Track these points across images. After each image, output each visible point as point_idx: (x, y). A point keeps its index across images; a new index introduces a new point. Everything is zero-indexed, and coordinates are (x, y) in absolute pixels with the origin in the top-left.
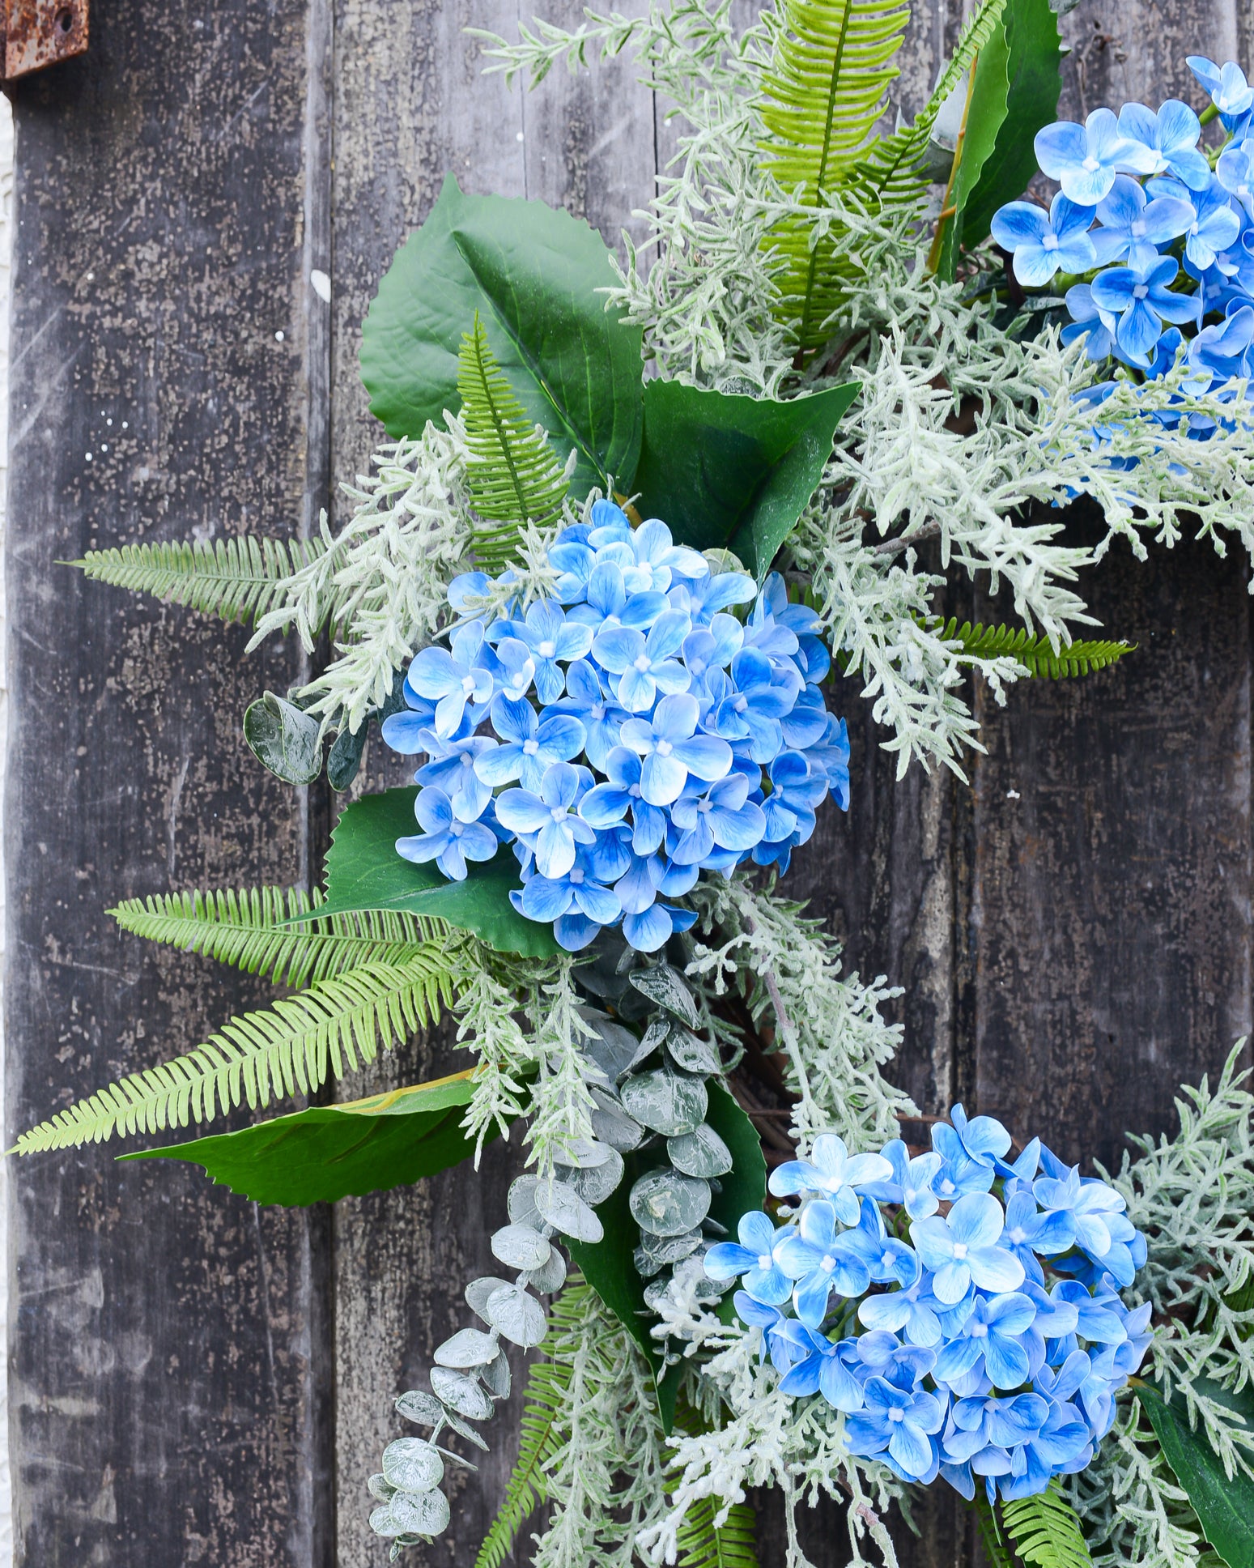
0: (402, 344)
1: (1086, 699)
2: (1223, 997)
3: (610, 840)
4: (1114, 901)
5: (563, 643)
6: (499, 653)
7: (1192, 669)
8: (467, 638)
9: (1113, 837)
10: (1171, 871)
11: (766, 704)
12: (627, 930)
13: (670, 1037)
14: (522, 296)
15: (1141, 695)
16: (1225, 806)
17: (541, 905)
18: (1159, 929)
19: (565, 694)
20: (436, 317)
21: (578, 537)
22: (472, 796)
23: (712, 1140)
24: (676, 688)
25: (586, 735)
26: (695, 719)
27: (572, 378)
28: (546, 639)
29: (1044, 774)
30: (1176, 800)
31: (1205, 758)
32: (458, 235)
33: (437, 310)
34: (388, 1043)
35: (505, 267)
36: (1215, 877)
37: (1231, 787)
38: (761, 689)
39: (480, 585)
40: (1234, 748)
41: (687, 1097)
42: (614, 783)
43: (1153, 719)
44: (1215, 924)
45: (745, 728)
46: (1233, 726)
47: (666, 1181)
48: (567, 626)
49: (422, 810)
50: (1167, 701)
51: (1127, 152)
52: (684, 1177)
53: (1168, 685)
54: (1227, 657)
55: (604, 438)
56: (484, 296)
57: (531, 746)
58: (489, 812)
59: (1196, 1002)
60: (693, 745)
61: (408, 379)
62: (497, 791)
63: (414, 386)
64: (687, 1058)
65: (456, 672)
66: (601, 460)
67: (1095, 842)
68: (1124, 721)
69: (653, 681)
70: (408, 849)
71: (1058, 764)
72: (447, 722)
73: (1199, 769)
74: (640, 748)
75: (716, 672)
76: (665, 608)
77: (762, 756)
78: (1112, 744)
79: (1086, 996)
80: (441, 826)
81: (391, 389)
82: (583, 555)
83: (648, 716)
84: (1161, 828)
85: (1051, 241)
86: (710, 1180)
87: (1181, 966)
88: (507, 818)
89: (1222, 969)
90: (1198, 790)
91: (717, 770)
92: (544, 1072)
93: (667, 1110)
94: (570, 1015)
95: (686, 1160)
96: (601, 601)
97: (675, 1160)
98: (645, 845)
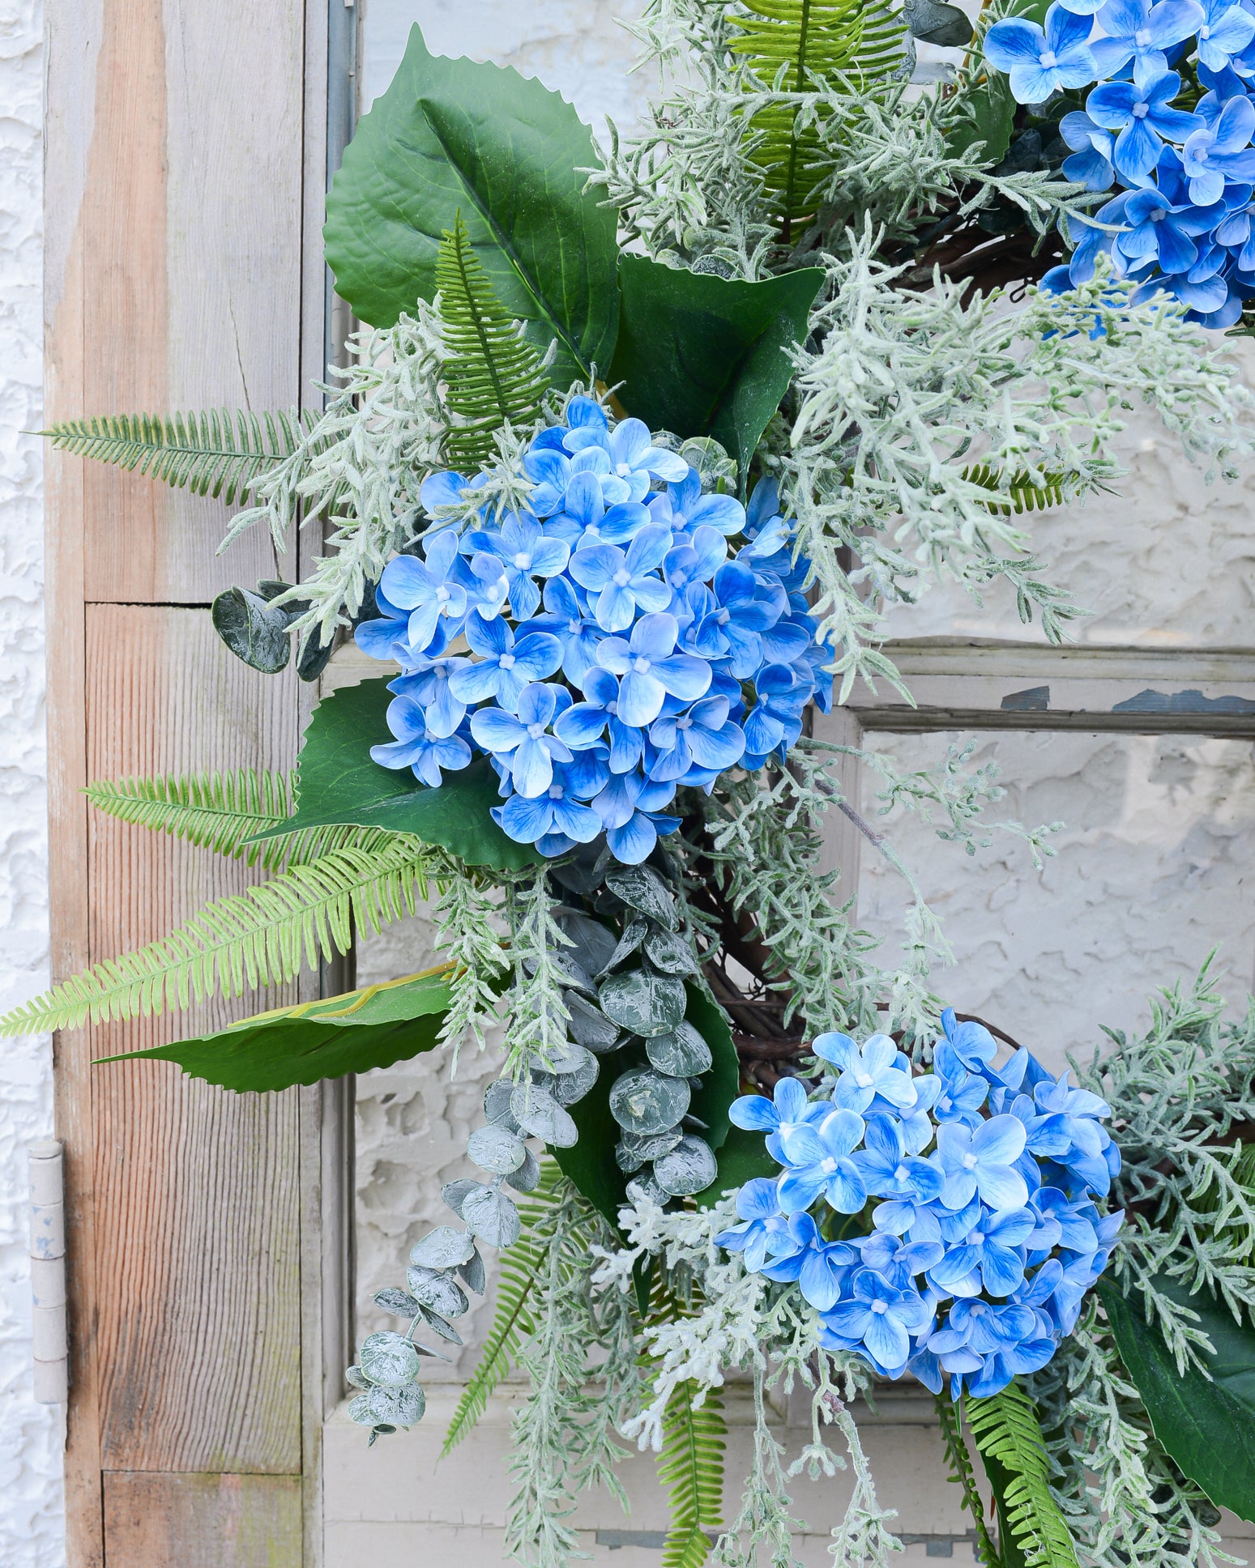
0: (367, 222)
3: (588, 761)
5: (539, 557)
6: (473, 566)
8: (441, 546)
11: (749, 618)
12: (612, 842)
13: (647, 939)
14: (493, 172)
17: (521, 824)
19: (541, 610)
20: (402, 193)
21: (552, 441)
22: (446, 710)
23: (693, 1038)
24: (655, 605)
25: (564, 650)
26: (674, 638)
27: (546, 260)
28: (522, 550)
32: (425, 105)
33: (404, 184)
35: (476, 140)
38: (743, 603)
39: (454, 483)
41: (665, 998)
42: (591, 702)
45: (725, 643)
47: (645, 1080)
48: (543, 540)
49: (394, 718)
52: (663, 1076)
55: (579, 321)
56: (453, 169)
57: (507, 661)
58: (464, 730)
60: (673, 664)
61: (374, 258)
62: (472, 709)
63: (381, 267)
64: (664, 959)
65: (429, 580)
66: (576, 344)
69: (633, 598)
70: (379, 755)
72: (419, 635)
74: (617, 667)
75: (697, 588)
76: (645, 518)
77: (741, 672)
80: (415, 734)
81: (357, 268)
82: (557, 462)
83: (625, 635)
86: (689, 1079)
88: (484, 737)
91: (695, 687)
92: (519, 975)
93: (645, 1011)
94: (546, 921)
95: (665, 1060)
96: (579, 510)
97: (654, 1061)
98: (621, 764)
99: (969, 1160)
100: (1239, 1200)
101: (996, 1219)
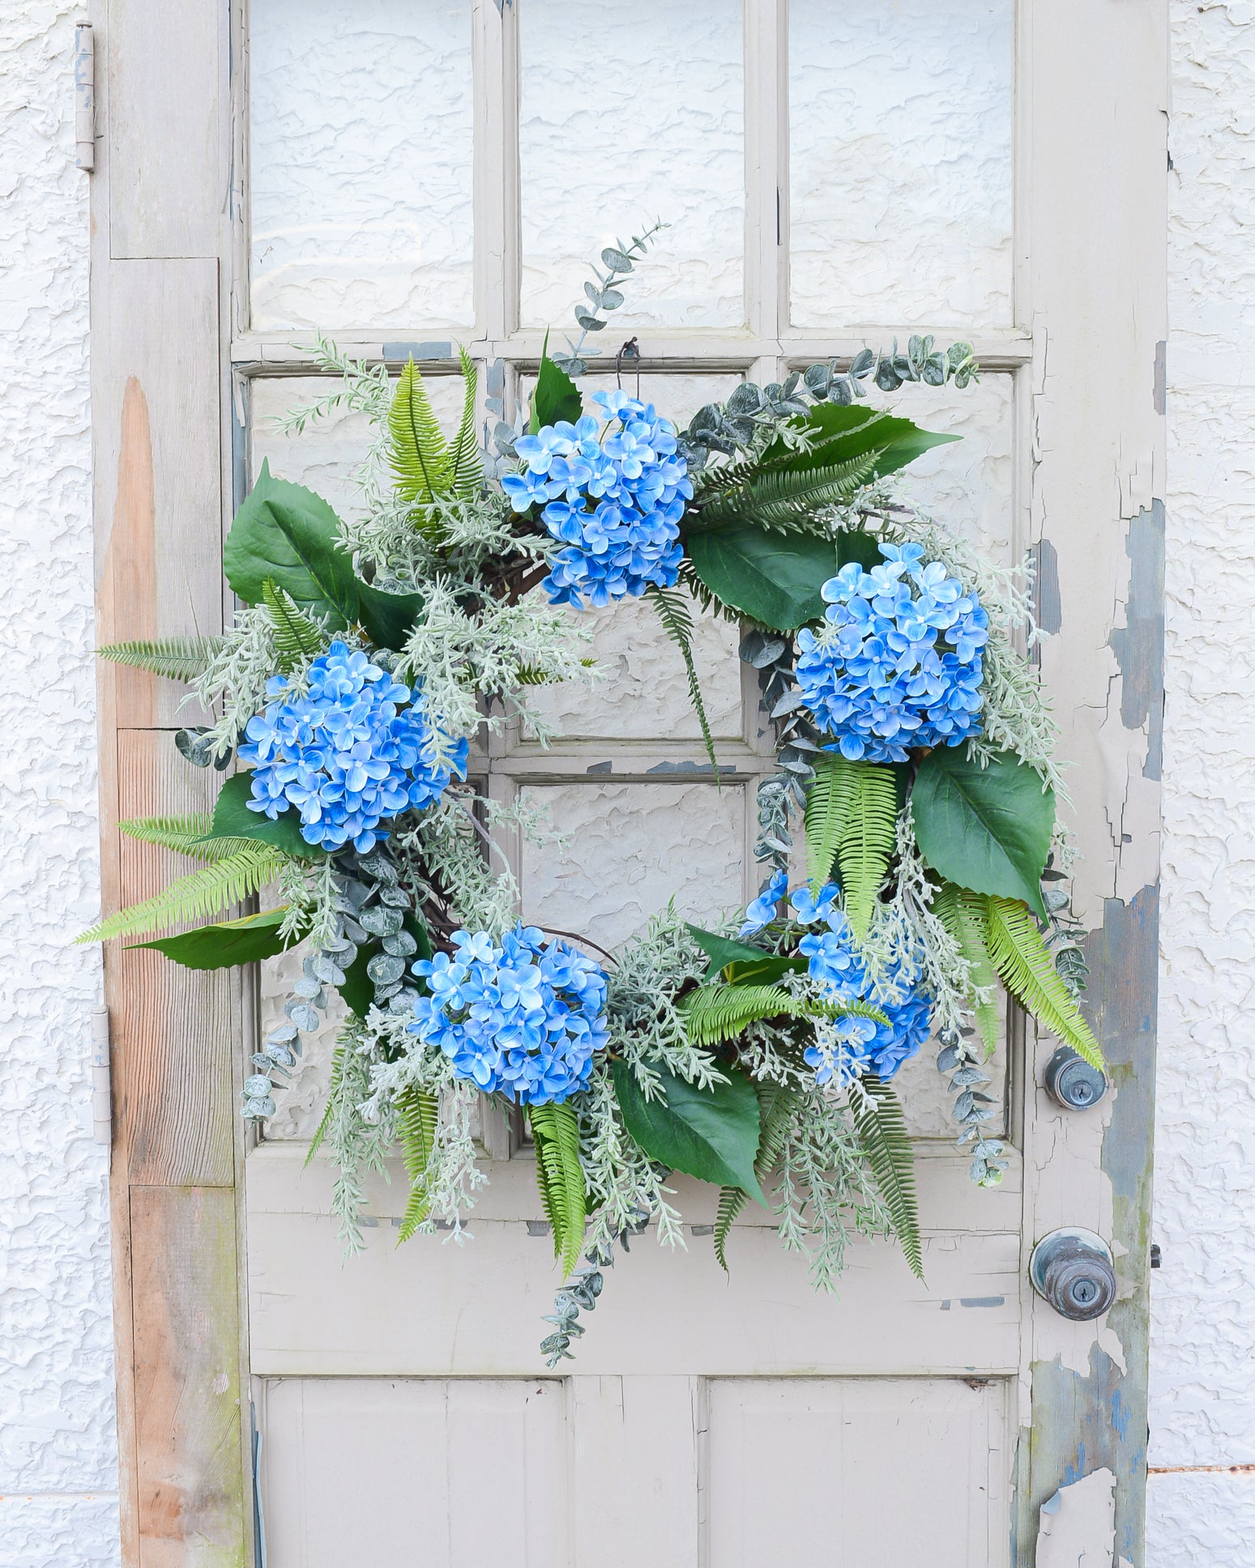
0: (243, 557)
3: (338, 807)
5: (313, 718)
6: (285, 721)
8: (272, 713)
11: (410, 741)
12: (355, 843)
13: (381, 889)
14: (299, 533)
17: (312, 836)
19: (314, 741)
20: (258, 544)
21: (322, 663)
22: (276, 786)
23: (406, 937)
24: (363, 737)
25: (325, 757)
26: (370, 752)
27: (325, 573)
28: (307, 714)
32: (267, 503)
33: (259, 539)
34: (251, 893)
35: (290, 519)
38: (405, 735)
39: (279, 683)
41: (391, 918)
42: (336, 781)
45: (397, 753)
47: (384, 958)
48: (314, 710)
49: (255, 789)
52: (393, 956)
55: (343, 600)
56: (282, 531)
57: (302, 763)
58: (283, 794)
60: (372, 763)
61: (247, 573)
62: (286, 784)
63: (250, 577)
64: (389, 899)
65: (266, 728)
66: (343, 609)
69: (352, 735)
70: (250, 805)
72: (263, 752)
74: (346, 766)
75: (382, 730)
76: (359, 700)
77: (406, 765)
80: (265, 797)
81: (239, 578)
82: (323, 673)
83: (349, 751)
86: (404, 955)
88: (292, 797)
91: (383, 773)
92: (318, 907)
93: (380, 925)
94: (330, 881)
95: (391, 948)
96: (331, 696)
97: (386, 948)
98: (352, 808)
99: (517, 987)
100: (673, 1015)
101: (527, 1013)
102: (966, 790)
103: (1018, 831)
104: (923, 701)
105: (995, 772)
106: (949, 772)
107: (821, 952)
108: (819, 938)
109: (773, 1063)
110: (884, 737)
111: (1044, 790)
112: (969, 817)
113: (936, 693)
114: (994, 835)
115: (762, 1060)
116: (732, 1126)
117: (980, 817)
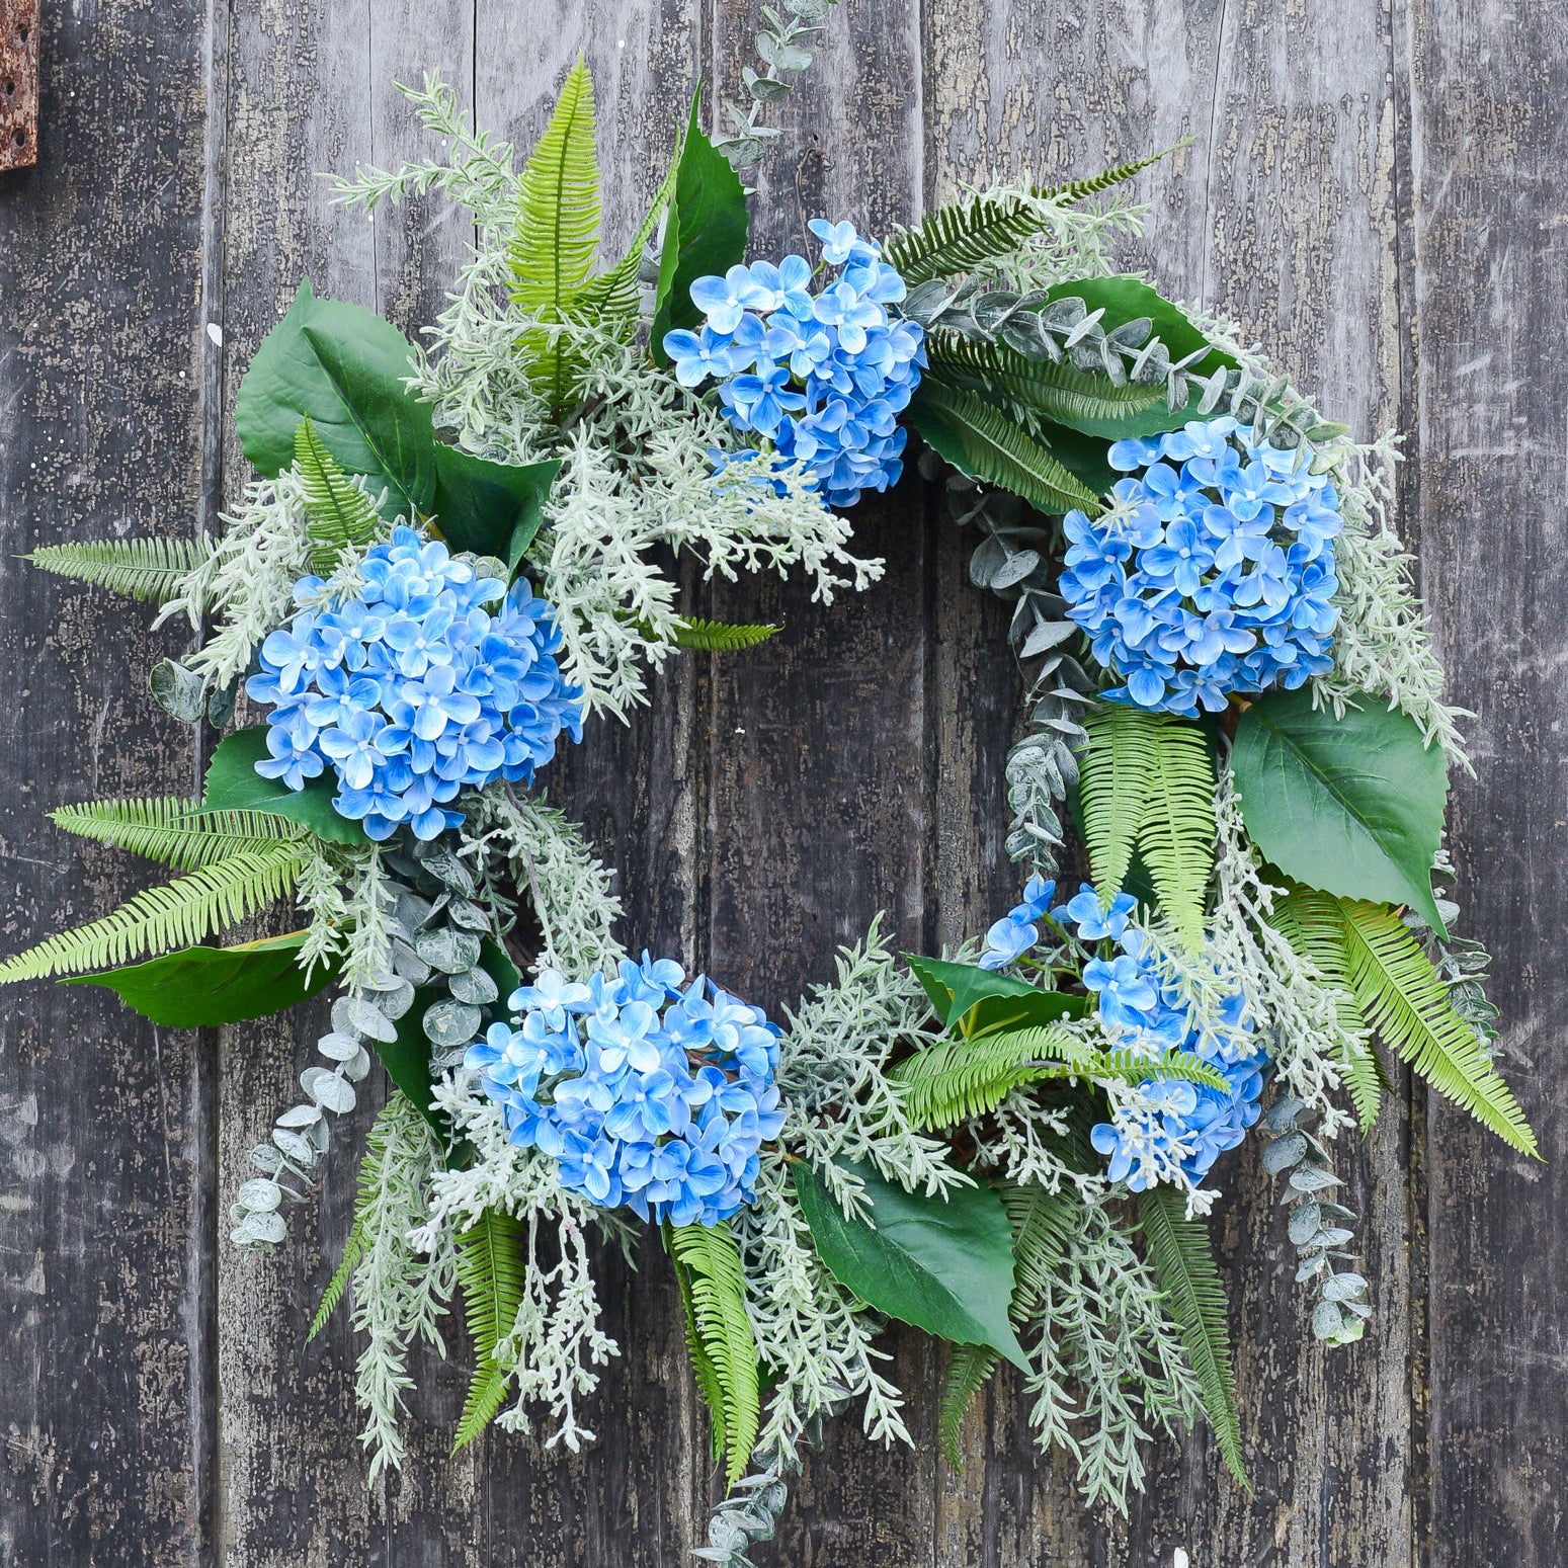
0: (266, 407)
1: (798, 657)
2: (900, 887)
3: (399, 763)
4: (817, 813)
5: (366, 630)
6: (323, 636)
7: (879, 635)
8: (303, 624)
9: (816, 764)
10: (861, 790)
11: (508, 671)
12: (414, 827)
13: (451, 902)
14: (351, 376)
15: (839, 655)
16: (903, 740)
17: (353, 808)
18: (851, 834)
19: (367, 664)
20: (290, 389)
21: (382, 554)
22: (305, 733)
23: (484, 978)
24: (441, 661)
25: (381, 692)
26: (453, 682)
27: (386, 434)
28: (356, 626)
29: (764, 715)
30: (865, 736)
31: (888, 703)
32: (306, 330)
33: (290, 383)
34: (252, 910)
35: (339, 355)
36: (894, 794)
37: (908, 725)
38: (503, 661)
39: (315, 584)
40: (910, 696)
41: (464, 947)
42: (399, 724)
43: (848, 674)
44: (895, 831)
45: (490, 687)
46: (910, 679)
47: (449, 1007)
48: (369, 618)
49: (272, 742)
50: (859, 660)
51: (755, 294)
52: (463, 1004)
53: (860, 648)
54: (905, 626)
55: (411, 475)
56: (326, 373)
57: (345, 699)
58: (316, 743)
59: (880, 890)
60: (453, 699)
61: (271, 433)
62: (321, 729)
63: (274, 437)
64: (463, 919)
65: (294, 647)
66: (409, 491)
67: (802, 767)
68: (826, 675)
69: (426, 656)
70: (262, 768)
71: (775, 707)
72: (288, 682)
73: (883, 712)
74: (415, 701)
75: (469, 650)
76: (436, 606)
77: (503, 707)
78: (816, 693)
79: (794, 885)
80: (286, 753)
81: (258, 439)
82: (384, 568)
83: (421, 680)
84: (854, 757)
85: (705, 354)
86: (481, 1007)
87: (868, 862)
88: (327, 748)
89: (900, 865)
90: (882, 728)
91: (469, 715)
92: (359, 925)
93: (448, 956)
94: (377, 886)
95: (462, 991)
96: (393, 599)
97: (454, 992)
98: (421, 767)
100: (884, 1088)
102: (1308, 753)
103: (1393, 805)
104: (1256, 614)
105: (1353, 726)
106: (1282, 731)
107: (1113, 985)
108: (1111, 965)
109: (1038, 1159)
110: (1196, 667)
111: (1427, 743)
112: (1316, 792)
113: (1276, 603)
114: (1355, 815)
115: (1023, 1154)
116: (972, 1254)
117: (1332, 792)
